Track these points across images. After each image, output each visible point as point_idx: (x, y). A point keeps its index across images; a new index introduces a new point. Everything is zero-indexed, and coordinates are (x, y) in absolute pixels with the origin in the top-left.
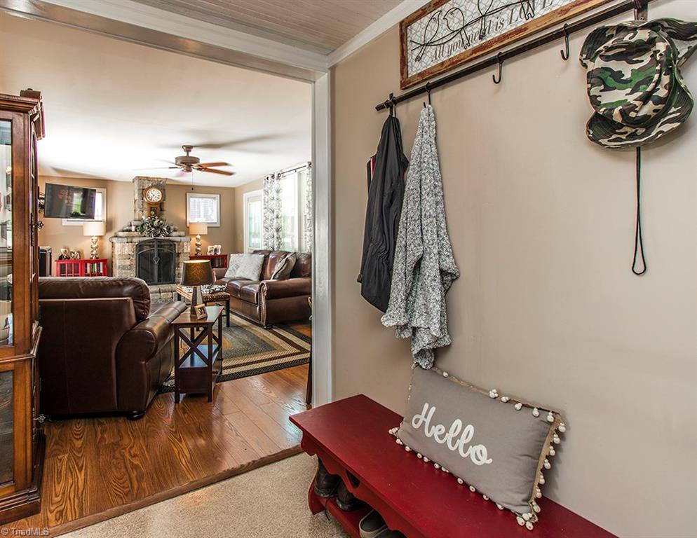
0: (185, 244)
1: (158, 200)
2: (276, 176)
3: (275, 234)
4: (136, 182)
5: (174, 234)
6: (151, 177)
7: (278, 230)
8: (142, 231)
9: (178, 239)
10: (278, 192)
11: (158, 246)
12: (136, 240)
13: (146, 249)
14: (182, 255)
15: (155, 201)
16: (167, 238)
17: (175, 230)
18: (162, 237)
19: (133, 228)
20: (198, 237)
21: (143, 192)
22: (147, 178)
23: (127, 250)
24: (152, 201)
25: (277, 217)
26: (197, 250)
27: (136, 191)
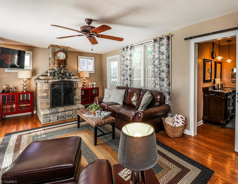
0: (79, 83)
1: (64, 59)
2: (129, 47)
3: (129, 78)
4: (51, 48)
5: (73, 77)
6: (59, 45)
7: (130, 76)
8: (54, 76)
9: (75, 80)
10: (130, 56)
11: (64, 84)
12: (50, 81)
13: (56, 86)
14: (77, 89)
15: (62, 59)
16: (69, 80)
17: (73, 75)
18: (66, 79)
19: (49, 74)
20: (85, 79)
21: (55, 54)
22: (57, 46)
23: (45, 87)
24: (60, 59)
25: (130, 69)
26: (83, 85)
27: (51, 53)
